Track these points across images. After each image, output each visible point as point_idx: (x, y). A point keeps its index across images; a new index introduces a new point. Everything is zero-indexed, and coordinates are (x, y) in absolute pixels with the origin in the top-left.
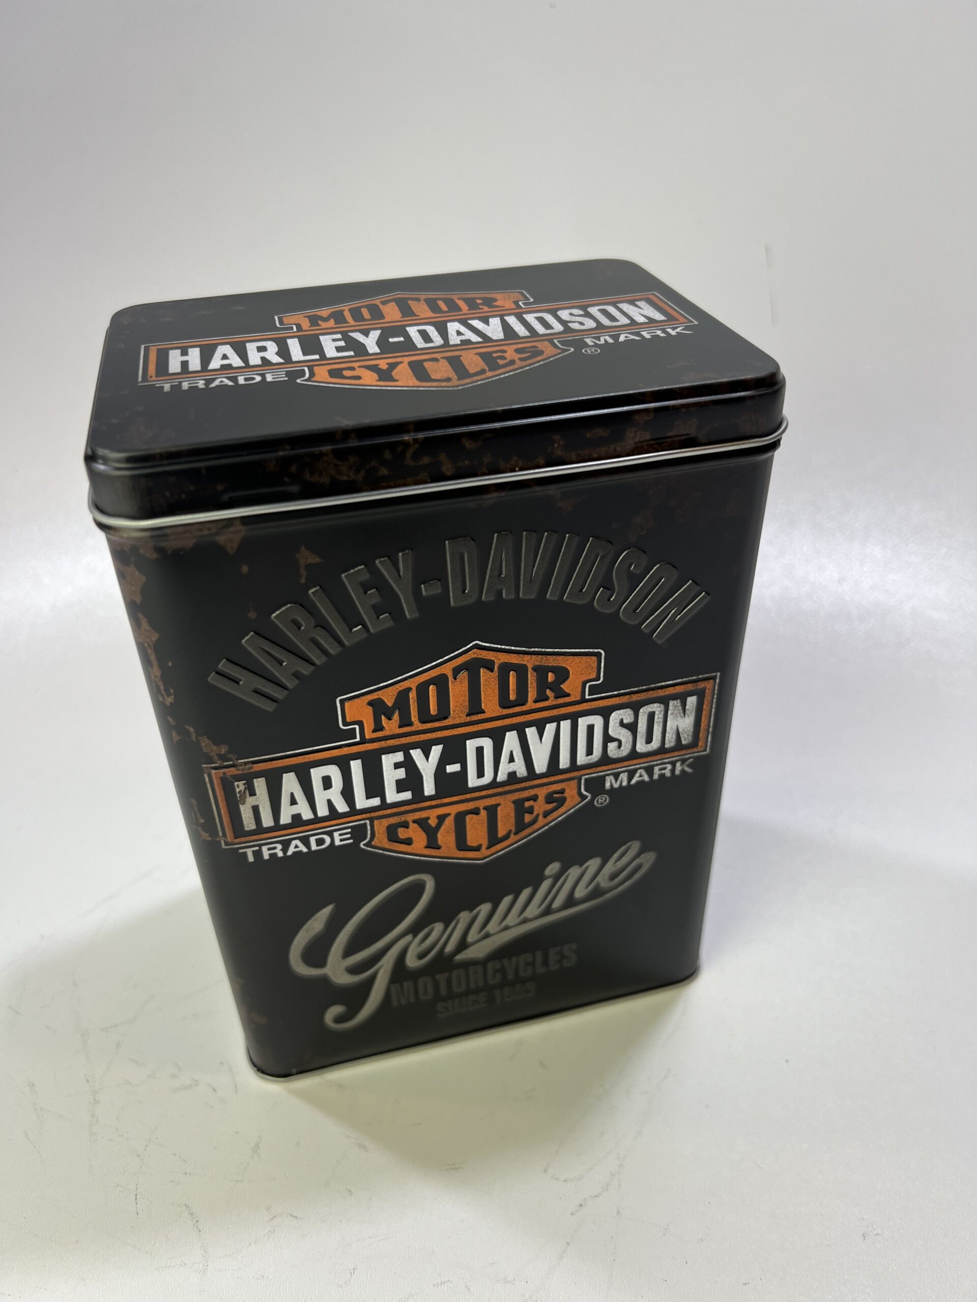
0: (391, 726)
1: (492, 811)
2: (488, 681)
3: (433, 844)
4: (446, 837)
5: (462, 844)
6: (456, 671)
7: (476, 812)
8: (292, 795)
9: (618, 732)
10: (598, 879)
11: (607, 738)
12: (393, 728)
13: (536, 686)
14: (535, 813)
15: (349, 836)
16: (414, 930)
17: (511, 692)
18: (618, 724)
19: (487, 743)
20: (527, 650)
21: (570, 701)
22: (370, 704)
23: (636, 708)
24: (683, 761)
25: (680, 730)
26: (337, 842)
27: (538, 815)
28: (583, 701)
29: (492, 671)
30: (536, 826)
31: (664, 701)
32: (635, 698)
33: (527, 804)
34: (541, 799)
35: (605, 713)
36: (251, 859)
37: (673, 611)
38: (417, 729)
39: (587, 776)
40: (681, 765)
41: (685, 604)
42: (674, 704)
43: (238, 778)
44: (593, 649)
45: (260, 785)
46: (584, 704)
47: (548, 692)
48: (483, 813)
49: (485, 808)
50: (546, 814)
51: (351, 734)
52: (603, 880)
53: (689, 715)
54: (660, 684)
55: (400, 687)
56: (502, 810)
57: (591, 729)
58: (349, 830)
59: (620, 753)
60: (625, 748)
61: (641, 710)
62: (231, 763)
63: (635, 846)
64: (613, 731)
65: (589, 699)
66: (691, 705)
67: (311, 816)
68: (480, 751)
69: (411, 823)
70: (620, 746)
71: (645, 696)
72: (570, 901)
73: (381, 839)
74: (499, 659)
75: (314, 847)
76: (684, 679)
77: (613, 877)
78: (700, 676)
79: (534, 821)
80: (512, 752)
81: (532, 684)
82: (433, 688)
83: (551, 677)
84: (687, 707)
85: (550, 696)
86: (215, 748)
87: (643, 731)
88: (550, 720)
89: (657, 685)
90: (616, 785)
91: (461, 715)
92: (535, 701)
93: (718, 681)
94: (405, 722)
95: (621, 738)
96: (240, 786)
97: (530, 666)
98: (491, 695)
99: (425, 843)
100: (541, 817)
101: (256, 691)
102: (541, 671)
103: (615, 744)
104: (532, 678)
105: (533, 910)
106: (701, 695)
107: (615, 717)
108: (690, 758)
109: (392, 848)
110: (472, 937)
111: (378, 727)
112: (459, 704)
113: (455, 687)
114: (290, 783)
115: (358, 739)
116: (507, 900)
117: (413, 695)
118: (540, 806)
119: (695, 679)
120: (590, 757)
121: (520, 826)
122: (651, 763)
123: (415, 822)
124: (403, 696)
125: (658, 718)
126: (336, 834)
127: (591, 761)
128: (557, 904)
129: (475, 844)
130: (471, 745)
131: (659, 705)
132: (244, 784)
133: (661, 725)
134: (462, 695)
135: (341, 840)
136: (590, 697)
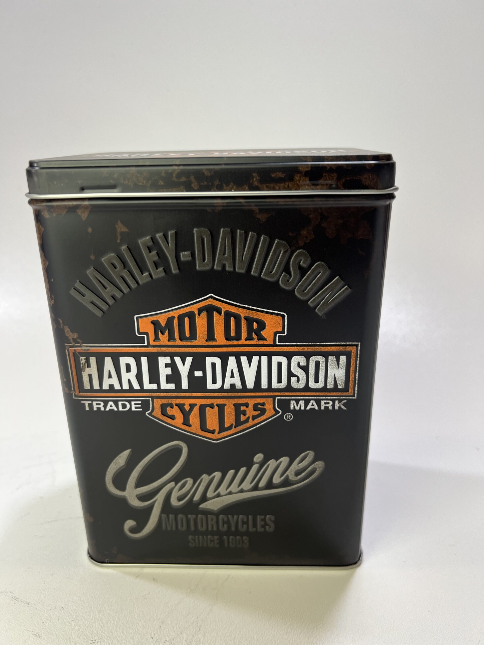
0: (164, 338)
1: (221, 408)
2: (219, 320)
3: (186, 422)
4: (194, 418)
5: (203, 427)
6: (200, 311)
7: (212, 406)
8: (109, 371)
9: (297, 370)
10: (287, 473)
11: (290, 374)
12: (165, 341)
13: (246, 330)
14: (247, 416)
15: (140, 406)
16: (176, 479)
17: (232, 331)
18: (296, 365)
19: (218, 361)
20: (241, 305)
21: (267, 343)
22: (152, 322)
23: (308, 356)
24: (340, 401)
25: (337, 378)
26: (133, 409)
27: (249, 418)
28: (275, 345)
29: (220, 313)
30: (247, 425)
31: (326, 355)
32: (306, 349)
33: (243, 408)
34: (251, 407)
35: (289, 356)
36: (87, 409)
37: (328, 295)
38: (178, 344)
39: (279, 398)
40: (339, 403)
41: (335, 291)
42: (331, 358)
43: (82, 354)
44: (280, 312)
45: (93, 360)
46: (276, 347)
47: (254, 335)
48: (216, 408)
49: (217, 405)
50: (254, 418)
51: (141, 340)
52: (290, 473)
53: (342, 369)
54: (322, 343)
55: (169, 315)
56: (227, 409)
57: (280, 365)
58: (140, 402)
59: (299, 385)
60: (302, 383)
61: (311, 359)
62: (79, 345)
63: (311, 455)
64: (294, 369)
65: (278, 345)
66: (343, 361)
67: (120, 388)
68: (214, 365)
69: (174, 405)
70: (298, 381)
71: (313, 349)
72: (270, 485)
73: (158, 412)
74: (225, 308)
75: (121, 409)
76: (338, 343)
77: (298, 473)
78: (348, 343)
79: (247, 421)
80: (232, 370)
81: (244, 328)
82: (187, 319)
83: (255, 325)
84: (340, 362)
85: (255, 338)
86: (71, 334)
87: (313, 374)
88: (256, 354)
89: (320, 343)
90: (297, 408)
91: (203, 340)
92: (246, 340)
93: (359, 348)
94: (171, 337)
95: (299, 375)
96: (83, 360)
97: (242, 316)
98: (220, 330)
99: (182, 421)
100: (250, 419)
101: (92, 303)
102: (249, 321)
103: (295, 379)
104: (244, 323)
105: (247, 485)
106: (348, 355)
107: (295, 359)
108: (345, 399)
109: (163, 419)
110: (210, 494)
111: (157, 338)
112: (201, 333)
113: (199, 321)
114: (108, 363)
115: (146, 344)
116: (231, 472)
117: (176, 321)
118: (250, 412)
119: (344, 344)
120: (280, 384)
121: (238, 423)
122: (319, 398)
123: (177, 405)
124: (170, 321)
125: (322, 366)
126: (133, 403)
127: (281, 388)
128: (262, 484)
129: (211, 429)
130: (209, 360)
131: (322, 357)
132: (85, 359)
133: (324, 371)
134: (204, 327)
135: (136, 408)
136: (279, 344)
